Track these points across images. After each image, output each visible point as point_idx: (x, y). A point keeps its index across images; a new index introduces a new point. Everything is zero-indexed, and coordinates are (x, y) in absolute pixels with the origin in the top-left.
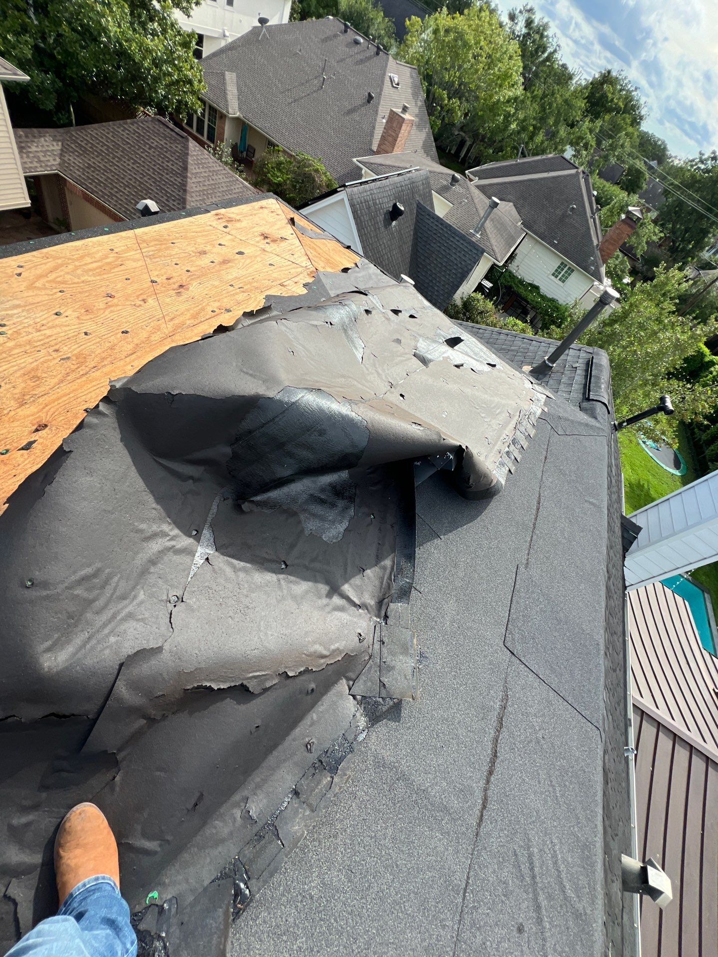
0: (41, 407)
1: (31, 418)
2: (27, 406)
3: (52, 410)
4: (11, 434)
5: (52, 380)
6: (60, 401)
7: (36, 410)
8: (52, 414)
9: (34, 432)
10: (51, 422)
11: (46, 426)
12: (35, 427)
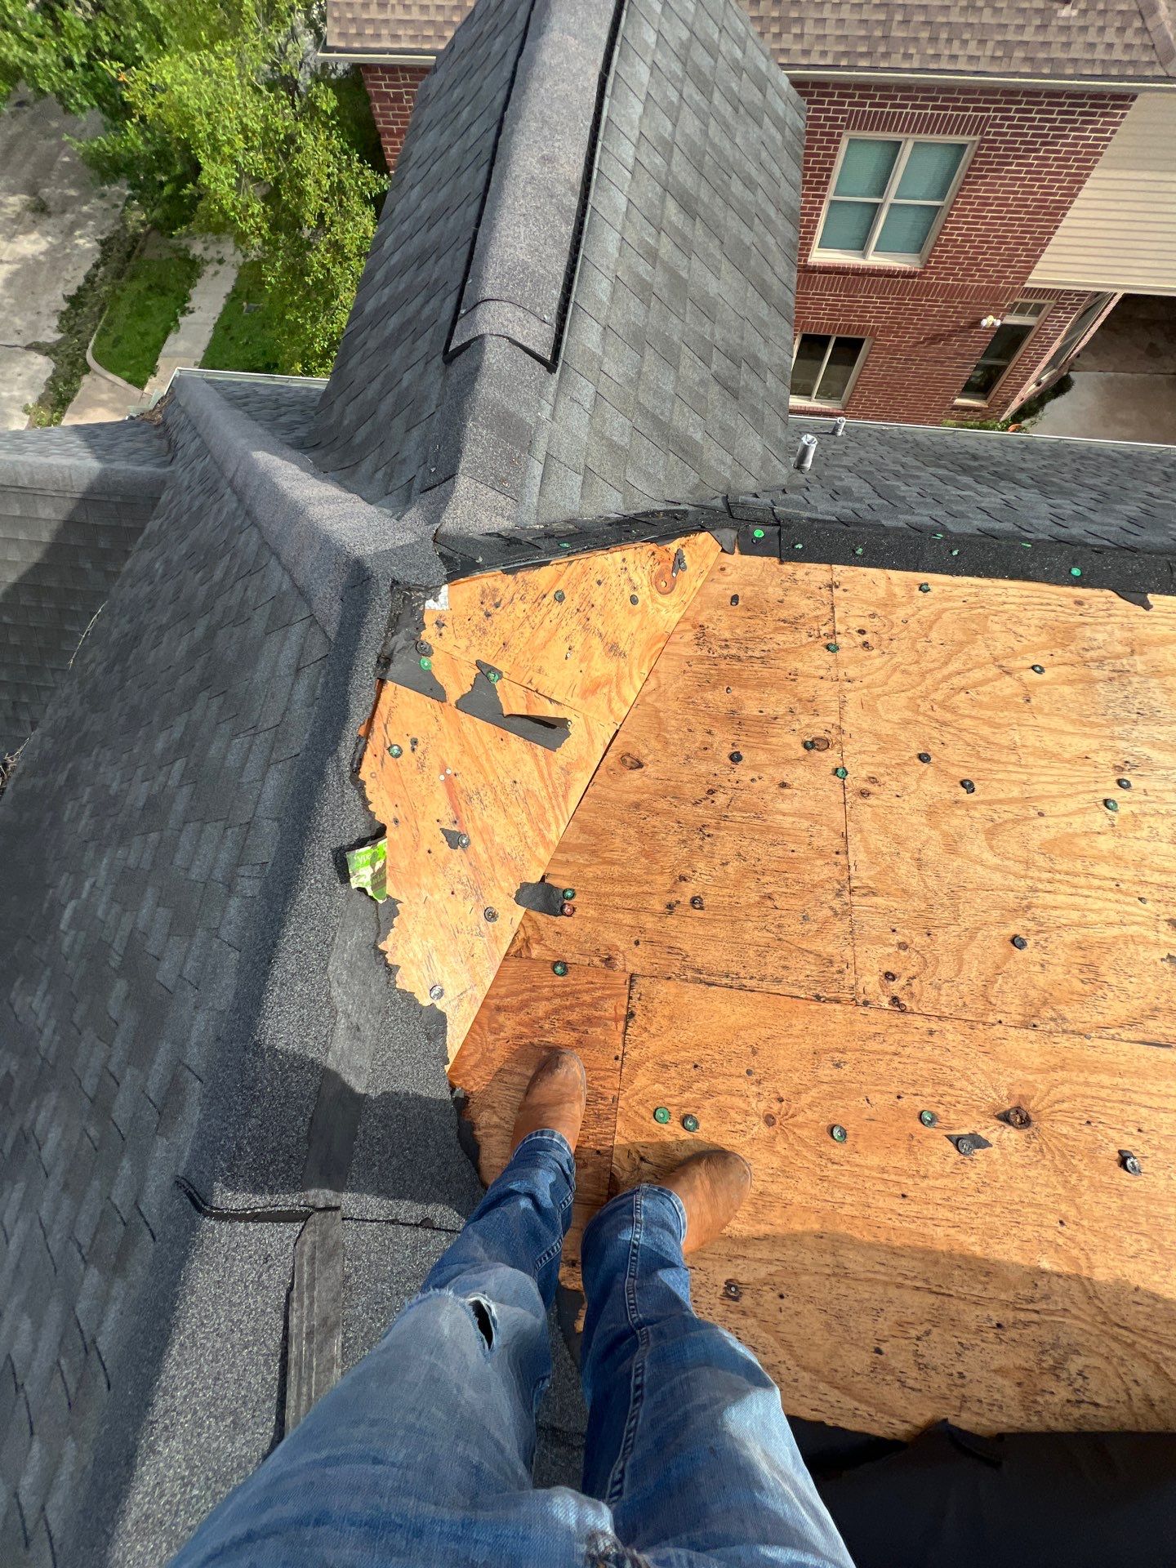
1: (1018, 1074)
3: (1066, 1090)
4: (963, 1083)
6: (1093, 1079)
7: (1038, 1061)
8: (1058, 1102)
9: (999, 1117)
10: (1040, 1120)
11: (1026, 1122)
12: (1008, 1106)
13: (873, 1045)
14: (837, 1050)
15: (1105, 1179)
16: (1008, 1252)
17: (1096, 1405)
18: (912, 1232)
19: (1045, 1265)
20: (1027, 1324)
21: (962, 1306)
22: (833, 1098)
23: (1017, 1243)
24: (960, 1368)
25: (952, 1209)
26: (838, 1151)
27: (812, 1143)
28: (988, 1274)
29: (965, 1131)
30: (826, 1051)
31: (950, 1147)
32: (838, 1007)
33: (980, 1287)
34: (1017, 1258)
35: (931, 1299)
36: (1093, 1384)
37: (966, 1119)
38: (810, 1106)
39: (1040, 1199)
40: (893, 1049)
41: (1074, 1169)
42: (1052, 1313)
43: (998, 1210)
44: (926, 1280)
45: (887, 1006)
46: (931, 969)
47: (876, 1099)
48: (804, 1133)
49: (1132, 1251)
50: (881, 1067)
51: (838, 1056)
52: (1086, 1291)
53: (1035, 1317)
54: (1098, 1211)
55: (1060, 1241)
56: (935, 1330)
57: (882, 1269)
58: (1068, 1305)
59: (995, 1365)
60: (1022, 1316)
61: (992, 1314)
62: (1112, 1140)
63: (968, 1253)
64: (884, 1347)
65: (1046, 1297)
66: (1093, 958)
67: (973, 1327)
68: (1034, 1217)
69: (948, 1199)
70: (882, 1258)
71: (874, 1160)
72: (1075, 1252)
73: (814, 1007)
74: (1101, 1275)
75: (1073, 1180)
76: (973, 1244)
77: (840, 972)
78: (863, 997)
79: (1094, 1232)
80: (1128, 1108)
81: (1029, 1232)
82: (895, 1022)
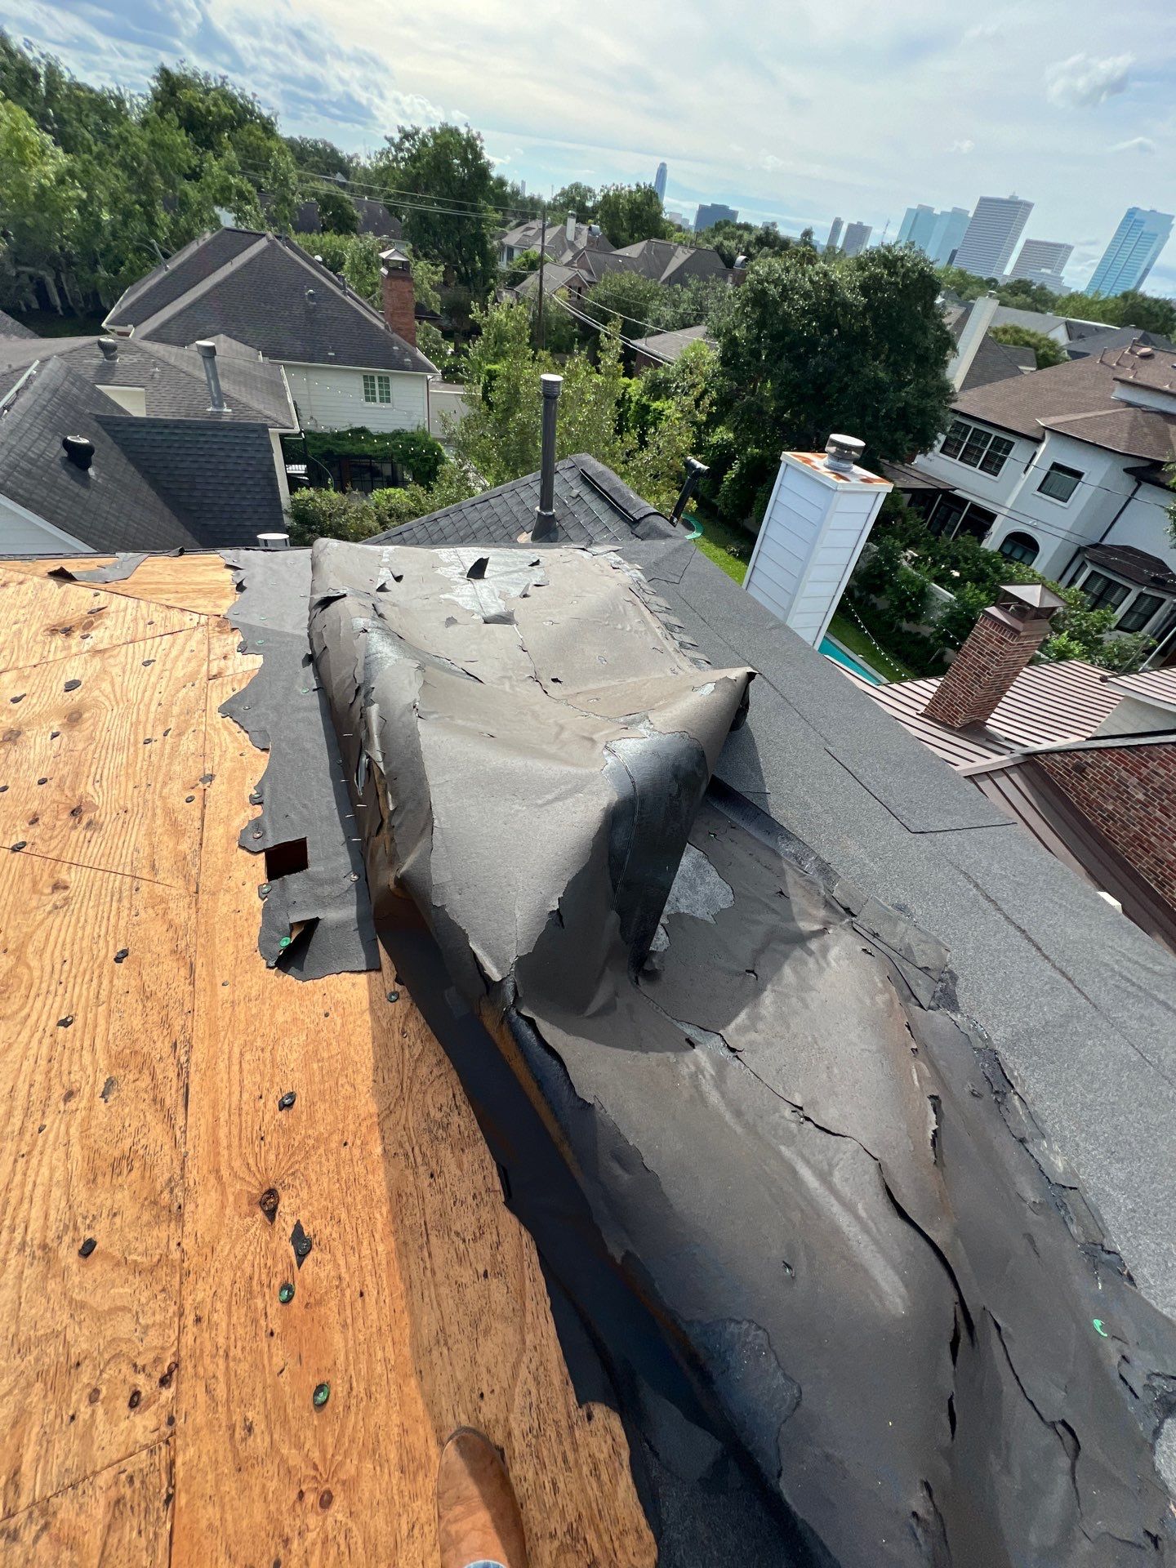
0: (212, 1180)
1: (228, 1211)
2: (189, 1207)
3: (237, 1164)
4: (247, 1266)
5: (152, 1135)
6: (224, 1143)
7: (214, 1195)
8: (249, 1169)
9: (272, 1219)
10: (268, 1180)
11: (272, 1192)
12: (260, 1215)
13: (221, 1391)
14: (232, 1436)
15: (304, 1118)
16: (379, 1183)
17: (454, 1096)
18: (389, 1276)
19: (379, 1150)
20: (424, 1155)
21: (428, 1211)
22: (285, 1421)
23: (370, 1177)
24: (470, 1199)
25: (360, 1243)
26: (339, 1388)
27: (337, 1427)
28: (400, 1195)
29: (292, 1250)
30: (236, 1453)
31: (308, 1261)
32: (179, 1461)
33: (411, 1199)
34: (381, 1174)
35: (433, 1239)
36: (442, 1100)
37: (280, 1252)
38: (299, 1446)
39: (332, 1165)
40: (221, 1362)
41: (303, 1143)
42: (410, 1139)
43: (350, 1199)
44: (421, 1248)
45: (173, 1389)
46: (124, 1347)
47: (278, 1362)
48: (330, 1440)
49: (350, 1090)
50: (243, 1368)
51: (239, 1433)
52: (387, 1116)
53: (417, 1150)
54: (330, 1118)
55: (358, 1142)
56: (454, 1228)
57: (426, 1294)
58: (400, 1127)
59: (458, 1172)
60: (419, 1160)
61: (426, 1183)
62: (273, 1117)
63: (390, 1217)
64: (481, 1271)
65: (401, 1145)
66: (104, 1165)
67: (439, 1197)
68: (347, 1167)
69: (352, 1248)
70: (417, 1296)
71: (338, 1339)
72: (364, 1129)
73: (182, 1500)
74: (373, 1108)
75: (311, 1142)
76: (381, 1215)
77: (131, 1480)
78: (164, 1428)
79: (345, 1118)
80: (245, 1108)
81: (360, 1169)
82: (190, 1369)
